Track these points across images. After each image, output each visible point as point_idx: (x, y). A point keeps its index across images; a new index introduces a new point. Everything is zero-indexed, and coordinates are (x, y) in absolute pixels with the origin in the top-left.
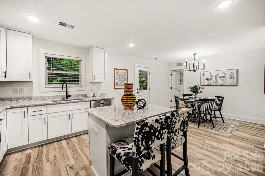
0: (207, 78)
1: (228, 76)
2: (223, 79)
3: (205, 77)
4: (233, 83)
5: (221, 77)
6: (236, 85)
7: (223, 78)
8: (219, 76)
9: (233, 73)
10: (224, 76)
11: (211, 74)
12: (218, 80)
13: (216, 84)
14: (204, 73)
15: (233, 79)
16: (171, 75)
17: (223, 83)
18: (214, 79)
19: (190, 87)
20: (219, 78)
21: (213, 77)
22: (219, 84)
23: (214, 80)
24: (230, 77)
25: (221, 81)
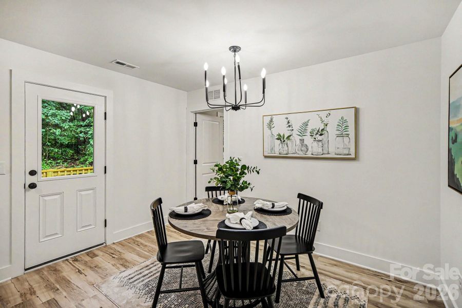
0: (279, 135)
1: (332, 130)
2: (320, 138)
3: (275, 132)
4: (347, 152)
5: (315, 133)
6: (353, 156)
7: (321, 135)
8: (309, 129)
9: (346, 121)
10: (322, 130)
11: (289, 122)
12: (308, 140)
13: (301, 154)
14: (271, 121)
15: (346, 139)
16: (196, 124)
17: (320, 150)
18: (296, 138)
19: (216, 166)
20: (308, 134)
21: (295, 133)
22: (309, 155)
23: (298, 142)
24: (338, 132)
25: (315, 143)
